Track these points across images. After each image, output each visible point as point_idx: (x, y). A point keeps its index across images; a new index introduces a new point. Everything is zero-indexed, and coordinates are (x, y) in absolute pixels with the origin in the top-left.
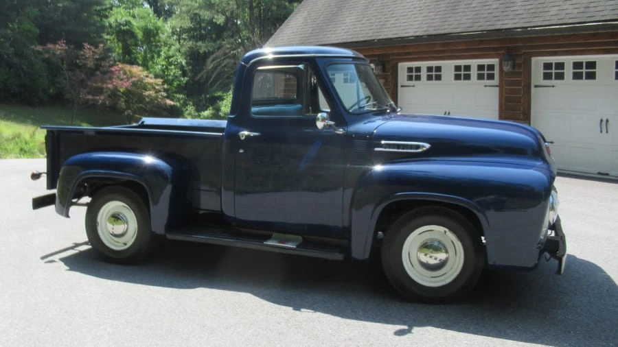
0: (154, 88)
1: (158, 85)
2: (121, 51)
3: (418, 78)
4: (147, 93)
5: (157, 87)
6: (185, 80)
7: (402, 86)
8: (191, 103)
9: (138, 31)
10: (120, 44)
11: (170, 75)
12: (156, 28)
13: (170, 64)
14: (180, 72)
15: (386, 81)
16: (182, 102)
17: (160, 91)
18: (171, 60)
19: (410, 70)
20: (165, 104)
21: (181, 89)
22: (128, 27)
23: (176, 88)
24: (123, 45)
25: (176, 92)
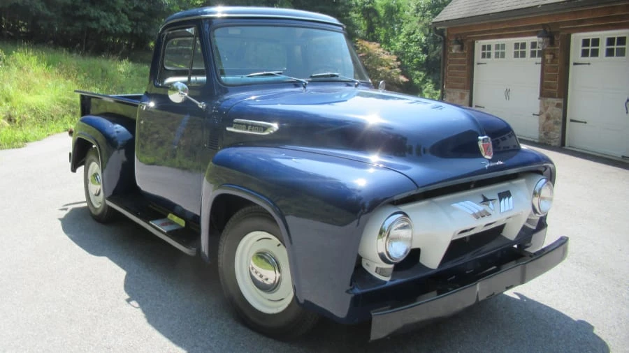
0: (389, 65)
1: (393, 61)
2: (366, 28)
3: (595, 53)
4: (380, 69)
5: (391, 64)
6: (424, 57)
7: (575, 64)
8: (430, 81)
9: (380, 9)
10: (366, 22)
11: (410, 52)
12: (397, 4)
13: (411, 41)
14: (420, 49)
15: (554, 57)
16: (421, 79)
17: (395, 68)
18: (411, 37)
19: (586, 42)
20: (398, 80)
21: (420, 66)
22: (371, 5)
23: (415, 65)
24: (368, 22)
25: (416, 69)
